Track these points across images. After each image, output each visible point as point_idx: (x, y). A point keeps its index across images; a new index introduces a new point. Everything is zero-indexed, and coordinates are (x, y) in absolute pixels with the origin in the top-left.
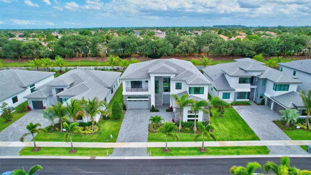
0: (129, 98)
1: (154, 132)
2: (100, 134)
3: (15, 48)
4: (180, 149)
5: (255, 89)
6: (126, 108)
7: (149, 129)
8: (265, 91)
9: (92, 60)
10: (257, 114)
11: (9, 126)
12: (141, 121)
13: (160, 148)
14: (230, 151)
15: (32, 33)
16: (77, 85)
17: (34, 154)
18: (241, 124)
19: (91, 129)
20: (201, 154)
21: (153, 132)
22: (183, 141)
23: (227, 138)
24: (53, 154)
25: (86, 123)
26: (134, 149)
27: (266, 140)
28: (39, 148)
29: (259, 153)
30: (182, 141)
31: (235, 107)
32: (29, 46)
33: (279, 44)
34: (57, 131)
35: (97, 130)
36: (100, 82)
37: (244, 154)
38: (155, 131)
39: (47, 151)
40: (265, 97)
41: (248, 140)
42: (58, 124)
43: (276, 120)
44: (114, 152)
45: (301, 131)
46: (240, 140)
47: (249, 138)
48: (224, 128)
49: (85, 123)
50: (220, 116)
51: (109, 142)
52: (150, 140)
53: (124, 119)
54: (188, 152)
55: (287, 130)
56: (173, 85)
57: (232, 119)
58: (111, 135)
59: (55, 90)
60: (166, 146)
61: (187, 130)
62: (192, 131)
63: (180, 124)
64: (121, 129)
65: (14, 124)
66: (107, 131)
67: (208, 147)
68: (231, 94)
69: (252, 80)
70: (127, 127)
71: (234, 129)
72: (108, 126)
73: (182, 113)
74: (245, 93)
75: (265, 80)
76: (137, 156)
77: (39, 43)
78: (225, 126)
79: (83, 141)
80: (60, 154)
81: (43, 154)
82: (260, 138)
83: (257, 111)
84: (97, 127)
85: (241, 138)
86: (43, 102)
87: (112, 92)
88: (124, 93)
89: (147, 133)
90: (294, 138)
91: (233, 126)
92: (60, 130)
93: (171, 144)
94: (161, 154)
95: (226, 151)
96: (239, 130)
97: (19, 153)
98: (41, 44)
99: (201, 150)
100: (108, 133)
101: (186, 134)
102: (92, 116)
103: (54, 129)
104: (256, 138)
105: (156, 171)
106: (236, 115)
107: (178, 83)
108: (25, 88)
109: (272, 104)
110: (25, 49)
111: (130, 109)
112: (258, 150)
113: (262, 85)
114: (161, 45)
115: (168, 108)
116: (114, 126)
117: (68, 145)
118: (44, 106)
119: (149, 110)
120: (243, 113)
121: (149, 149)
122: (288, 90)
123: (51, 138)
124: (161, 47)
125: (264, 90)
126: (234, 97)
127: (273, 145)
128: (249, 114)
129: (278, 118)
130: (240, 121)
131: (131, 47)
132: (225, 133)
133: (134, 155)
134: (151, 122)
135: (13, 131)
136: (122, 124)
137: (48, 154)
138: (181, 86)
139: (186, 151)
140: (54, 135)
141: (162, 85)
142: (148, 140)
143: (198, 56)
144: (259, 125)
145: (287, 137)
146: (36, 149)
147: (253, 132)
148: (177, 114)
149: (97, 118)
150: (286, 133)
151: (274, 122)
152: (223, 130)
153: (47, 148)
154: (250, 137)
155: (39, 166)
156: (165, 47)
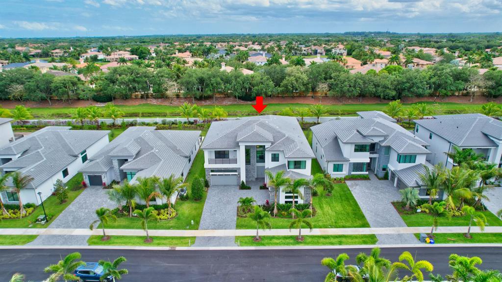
0: (212, 171)
1: (244, 217)
2: (179, 219)
3: (43, 86)
4: (273, 237)
5: (377, 159)
6: (209, 184)
7: (237, 213)
8: (388, 162)
9: (155, 103)
10: (375, 192)
11: (66, 209)
12: (228, 202)
13: (250, 236)
14: (332, 240)
15: (55, 49)
16: (145, 155)
17: (104, 244)
18: (351, 206)
19: (167, 213)
20: (297, 244)
21: (242, 217)
22: (278, 228)
23: (331, 224)
24: (126, 243)
25: (161, 206)
26: (220, 238)
27: (377, 227)
28: (109, 237)
29: (365, 243)
30: (276, 228)
31: (348, 183)
32: (63, 83)
33: (432, 79)
34: (125, 215)
35: (174, 214)
36: (174, 149)
37: (347, 244)
38: (244, 215)
39: (119, 241)
40: (388, 170)
41: (355, 227)
42: (126, 206)
43: (395, 201)
44: (197, 241)
45: (422, 215)
46: (346, 228)
47: (358, 224)
48: (330, 211)
49: (159, 206)
50: (328, 195)
51: (190, 229)
52: (239, 226)
53: (206, 200)
54: (283, 241)
55: (405, 214)
56: (268, 156)
57: (342, 200)
58: (192, 221)
59: (117, 162)
60: (257, 235)
61: (284, 214)
62: (289, 216)
63: (276, 206)
64: (203, 213)
65: (70, 206)
66: (186, 215)
67: (307, 236)
68: (344, 166)
69: (372, 148)
70: (211, 210)
71: (341, 214)
72: (187, 208)
73: (278, 193)
74: (362, 164)
75: (389, 148)
76: (224, 246)
77: (77, 77)
78: (331, 209)
79: (159, 228)
80: (133, 244)
81: (114, 244)
82: (371, 225)
83: (376, 188)
84: (174, 210)
85: (347, 225)
86: (103, 177)
87: (190, 160)
88: (207, 165)
89: (236, 218)
90: (410, 224)
91: (342, 209)
92: (129, 214)
93: (263, 232)
94: (252, 244)
95: (327, 240)
96: (348, 214)
97: (87, 242)
98: (79, 79)
99: (298, 239)
100: (187, 217)
101: (283, 219)
102: (168, 198)
103: (121, 214)
104: (366, 225)
105: (245, 263)
106: (348, 193)
107: (275, 154)
108: (76, 156)
109: (396, 179)
111: (214, 186)
112: (364, 239)
113: (385, 154)
114: (257, 82)
115: (262, 185)
116: (196, 209)
117: (141, 233)
118: (103, 182)
119: (238, 188)
120: (358, 191)
121: (237, 238)
122: (415, 162)
123: (120, 225)
124: (257, 85)
125: (388, 160)
126: (349, 169)
127: (383, 233)
128: (365, 192)
129: (399, 198)
130: (351, 202)
131: (212, 85)
132: (329, 218)
133: (220, 245)
134: (240, 204)
135: (72, 216)
136: (204, 207)
137: (121, 243)
138: (278, 158)
139: (281, 240)
140: (122, 221)
141: (254, 155)
142: (236, 226)
143: (312, 97)
144: (373, 207)
145: (403, 223)
146: (106, 238)
147: (363, 217)
148: (273, 194)
149: (173, 199)
150: (403, 218)
151: (393, 203)
152: (327, 214)
153: (118, 237)
154: (359, 222)
155: (123, 258)
156: (262, 86)
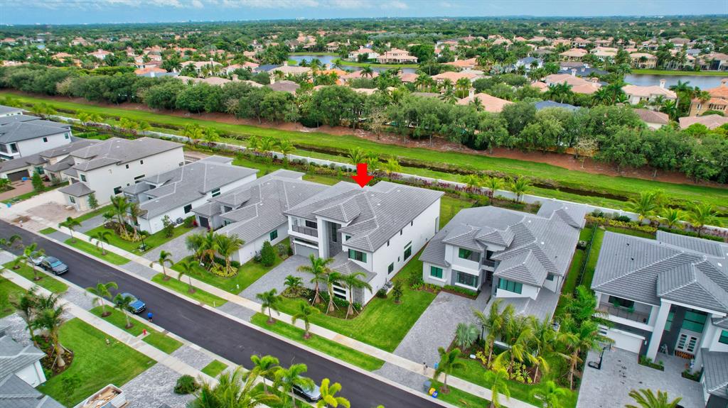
1: (285, 297)
2: (233, 280)
4: (286, 325)
6: (294, 252)
11: (165, 244)
17: (161, 283)
20: (298, 340)
23: (356, 334)
26: (244, 309)
27: (399, 355)
28: (169, 279)
29: (363, 365)
31: (441, 295)
35: (232, 274)
37: (344, 359)
38: (287, 295)
39: (173, 284)
41: (376, 346)
44: (225, 305)
46: (366, 343)
48: (374, 320)
50: (396, 301)
51: (231, 292)
53: (274, 268)
57: (404, 313)
59: (224, 208)
61: (322, 306)
64: (257, 281)
65: (170, 242)
66: (242, 278)
67: (317, 336)
68: (444, 272)
70: (266, 280)
71: (383, 326)
72: (250, 272)
74: (471, 276)
76: (239, 317)
78: (379, 318)
80: (179, 290)
82: (397, 350)
83: (465, 312)
85: (371, 340)
88: (290, 232)
91: (389, 322)
94: (261, 324)
95: (330, 348)
96: (389, 330)
97: (153, 277)
99: (304, 336)
104: (390, 348)
106: (421, 307)
108: (204, 194)
110: (266, 107)
111: (297, 256)
112: (367, 362)
116: (256, 275)
118: (209, 225)
120: (439, 307)
121: (257, 314)
122: (521, 294)
126: (452, 278)
127: (397, 364)
128: (445, 312)
132: (364, 326)
133: (236, 316)
136: (265, 275)
139: (289, 331)
146: (166, 278)
152: (366, 322)
153: (175, 281)
154: (387, 343)
